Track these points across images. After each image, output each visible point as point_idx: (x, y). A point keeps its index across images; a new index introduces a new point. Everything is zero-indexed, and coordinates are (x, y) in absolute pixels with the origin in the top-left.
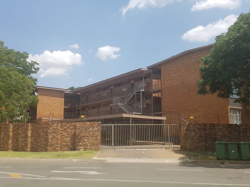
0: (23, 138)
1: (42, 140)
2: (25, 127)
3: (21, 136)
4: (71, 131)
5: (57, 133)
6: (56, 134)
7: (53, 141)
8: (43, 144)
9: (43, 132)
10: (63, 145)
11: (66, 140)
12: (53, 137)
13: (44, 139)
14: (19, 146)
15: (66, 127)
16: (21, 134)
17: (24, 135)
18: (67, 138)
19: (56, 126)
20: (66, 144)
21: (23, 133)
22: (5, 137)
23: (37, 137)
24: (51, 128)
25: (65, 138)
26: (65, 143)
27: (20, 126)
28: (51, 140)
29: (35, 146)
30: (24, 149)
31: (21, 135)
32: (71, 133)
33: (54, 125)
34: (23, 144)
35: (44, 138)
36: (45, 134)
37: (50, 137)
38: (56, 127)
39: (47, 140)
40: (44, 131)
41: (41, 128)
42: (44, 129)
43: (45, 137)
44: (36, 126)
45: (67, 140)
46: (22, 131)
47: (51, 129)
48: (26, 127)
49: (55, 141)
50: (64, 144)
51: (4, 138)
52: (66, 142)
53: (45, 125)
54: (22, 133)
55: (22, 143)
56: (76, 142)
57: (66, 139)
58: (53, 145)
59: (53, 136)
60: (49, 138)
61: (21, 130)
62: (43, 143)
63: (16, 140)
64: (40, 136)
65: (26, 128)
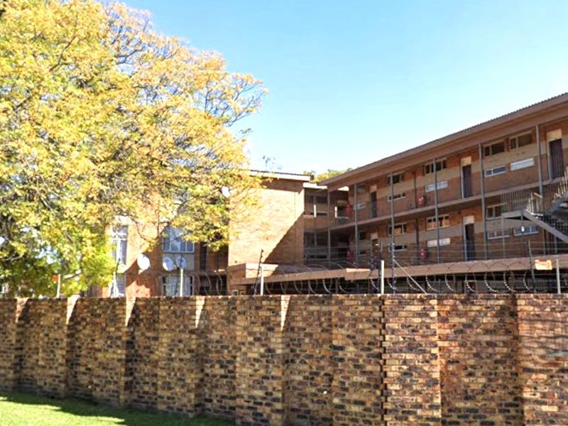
0: (257, 365)
1: (354, 384)
2: (263, 313)
3: (245, 354)
4: (487, 338)
5: (424, 352)
6: (421, 357)
7: (408, 393)
8: (356, 403)
9: (355, 344)
10: (459, 410)
11: (467, 386)
12: (405, 367)
13: (364, 379)
14: (239, 402)
15: (464, 320)
16: (243, 344)
17: (262, 350)
18: (470, 375)
19: (419, 315)
20: (469, 405)
21: (256, 339)
22: (173, 355)
23: (322, 363)
24: (396, 326)
25: (463, 373)
26: (467, 398)
27: (240, 309)
28: (397, 387)
29: (311, 406)
30: (265, 416)
31: (244, 349)
32: (490, 350)
33: (408, 308)
34: (259, 393)
35: (364, 373)
36: (364, 354)
37: (393, 370)
38: (417, 320)
39: (379, 382)
40: (358, 337)
41: (342, 319)
42: (361, 326)
43: (369, 368)
44: (312, 308)
45: (473, 387)
46: (250, 334)
47: (393, 332)
48: (269, 313)
49: (418, 392)
50: (461, 405)
51: (172, 360)
52: (470, 393)
53: (363, 308)
54: (251, 343)
55: (251, 387)
56: (528, 400)
57: (466, 380)
58: (409, 413)
59: (405, 362)
60: (390, 374)
61: (245, 328)
62: (355, 397)
63: (222, 372)
64: (342, 360)
65: (268, 318)
